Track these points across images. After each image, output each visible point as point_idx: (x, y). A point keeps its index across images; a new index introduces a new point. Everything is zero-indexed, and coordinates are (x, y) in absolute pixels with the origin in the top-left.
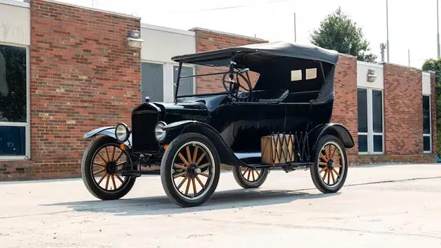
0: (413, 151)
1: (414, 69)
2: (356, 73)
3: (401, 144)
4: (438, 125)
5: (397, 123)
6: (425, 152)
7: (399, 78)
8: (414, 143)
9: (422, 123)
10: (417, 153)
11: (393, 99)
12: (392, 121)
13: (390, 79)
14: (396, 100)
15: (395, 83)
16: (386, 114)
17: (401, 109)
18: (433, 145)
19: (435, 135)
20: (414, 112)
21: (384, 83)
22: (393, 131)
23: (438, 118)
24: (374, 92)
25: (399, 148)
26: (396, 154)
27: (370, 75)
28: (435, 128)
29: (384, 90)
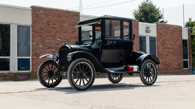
0: (176, 68)
1: (177, 26)
2: (138, 28)
3: (169, 65)
4: (193, 55)
5: (165, 54)
6: (184, 69)
7: (167, 31)
8: (177, 64)
9: (182, 54)
10: (180, 69)
11: (163, 41)
12: (162, 53)
13: (161, 31)
14: (165, 42)
15: (164, 33)
16: (158, 49)
17: (168, 47)
18: (190, 65)
19: (191, 60)
20: (176, 48)
21: (157, 33)
22: (163, 58)
23: (192, 51)
24: (150, 38)
25: (167, 67)
26: (165, 70)
27: (147, 29)
28: (191, 56)
29: (157, 37)
